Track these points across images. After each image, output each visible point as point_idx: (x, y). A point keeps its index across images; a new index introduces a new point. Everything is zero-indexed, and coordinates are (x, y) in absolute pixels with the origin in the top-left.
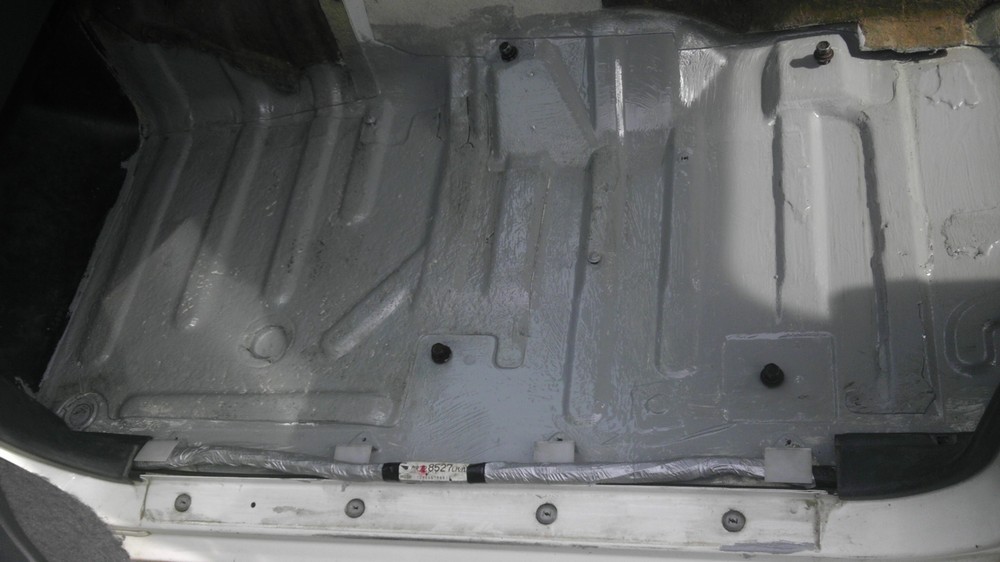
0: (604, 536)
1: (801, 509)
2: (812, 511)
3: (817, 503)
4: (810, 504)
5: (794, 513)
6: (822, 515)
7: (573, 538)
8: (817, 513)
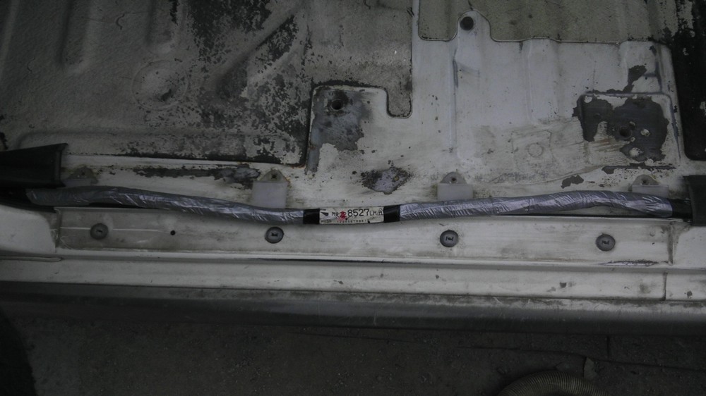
0: (500, 255)
1: (658, 233)
2: (666, 234)
3: (670, 228)
4: (664, 229)
5: (652, 236)
6: (674, 237)
7: (473, 258)
8: (670, 236)
